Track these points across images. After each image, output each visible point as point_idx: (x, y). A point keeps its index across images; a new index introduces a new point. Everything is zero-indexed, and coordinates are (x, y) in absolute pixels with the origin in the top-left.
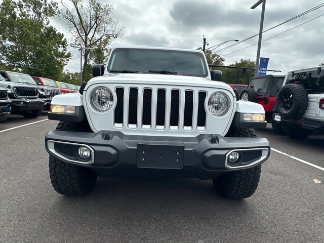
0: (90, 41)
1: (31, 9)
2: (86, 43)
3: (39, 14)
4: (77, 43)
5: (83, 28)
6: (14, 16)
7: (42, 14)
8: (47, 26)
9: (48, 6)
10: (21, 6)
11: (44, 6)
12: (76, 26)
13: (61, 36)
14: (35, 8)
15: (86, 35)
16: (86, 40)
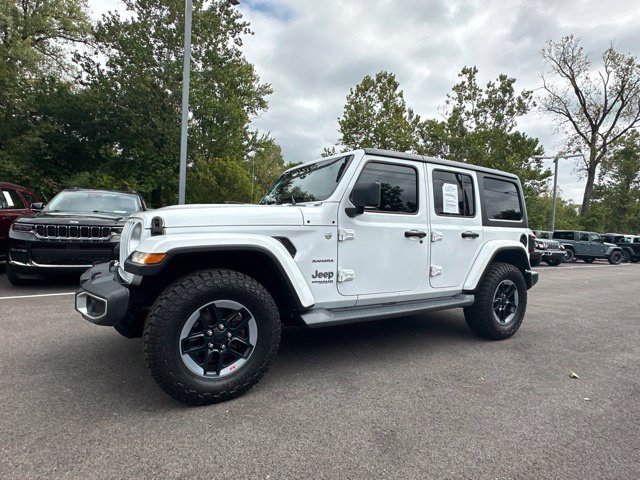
0: (605, 138)
1: (488, 115)
2: (592, 144)
3: (500, 119)
4: (572, 148)
5: (588, 116)
6: (463, 132)
7: (506, 117)
8: (511, 133)
9: (516, 101)
10: (476, 115)
11: (509, 104)
12: (571, 119)
13: (533, 143)
14: (494, 111)
15: (595, 129)
16: (594, 139)
